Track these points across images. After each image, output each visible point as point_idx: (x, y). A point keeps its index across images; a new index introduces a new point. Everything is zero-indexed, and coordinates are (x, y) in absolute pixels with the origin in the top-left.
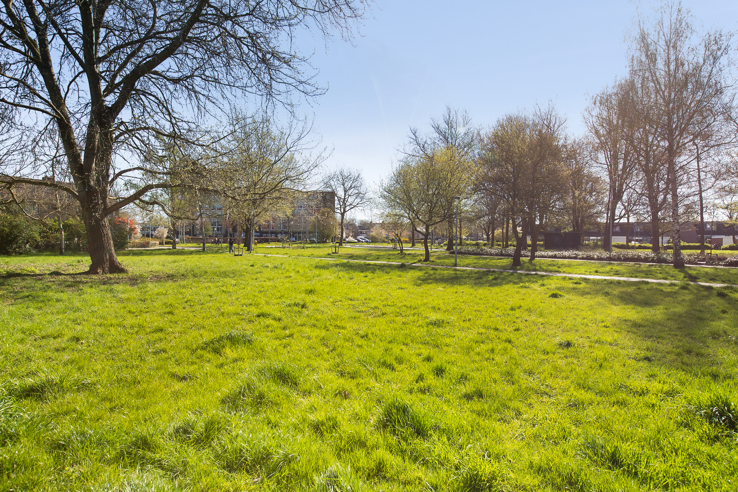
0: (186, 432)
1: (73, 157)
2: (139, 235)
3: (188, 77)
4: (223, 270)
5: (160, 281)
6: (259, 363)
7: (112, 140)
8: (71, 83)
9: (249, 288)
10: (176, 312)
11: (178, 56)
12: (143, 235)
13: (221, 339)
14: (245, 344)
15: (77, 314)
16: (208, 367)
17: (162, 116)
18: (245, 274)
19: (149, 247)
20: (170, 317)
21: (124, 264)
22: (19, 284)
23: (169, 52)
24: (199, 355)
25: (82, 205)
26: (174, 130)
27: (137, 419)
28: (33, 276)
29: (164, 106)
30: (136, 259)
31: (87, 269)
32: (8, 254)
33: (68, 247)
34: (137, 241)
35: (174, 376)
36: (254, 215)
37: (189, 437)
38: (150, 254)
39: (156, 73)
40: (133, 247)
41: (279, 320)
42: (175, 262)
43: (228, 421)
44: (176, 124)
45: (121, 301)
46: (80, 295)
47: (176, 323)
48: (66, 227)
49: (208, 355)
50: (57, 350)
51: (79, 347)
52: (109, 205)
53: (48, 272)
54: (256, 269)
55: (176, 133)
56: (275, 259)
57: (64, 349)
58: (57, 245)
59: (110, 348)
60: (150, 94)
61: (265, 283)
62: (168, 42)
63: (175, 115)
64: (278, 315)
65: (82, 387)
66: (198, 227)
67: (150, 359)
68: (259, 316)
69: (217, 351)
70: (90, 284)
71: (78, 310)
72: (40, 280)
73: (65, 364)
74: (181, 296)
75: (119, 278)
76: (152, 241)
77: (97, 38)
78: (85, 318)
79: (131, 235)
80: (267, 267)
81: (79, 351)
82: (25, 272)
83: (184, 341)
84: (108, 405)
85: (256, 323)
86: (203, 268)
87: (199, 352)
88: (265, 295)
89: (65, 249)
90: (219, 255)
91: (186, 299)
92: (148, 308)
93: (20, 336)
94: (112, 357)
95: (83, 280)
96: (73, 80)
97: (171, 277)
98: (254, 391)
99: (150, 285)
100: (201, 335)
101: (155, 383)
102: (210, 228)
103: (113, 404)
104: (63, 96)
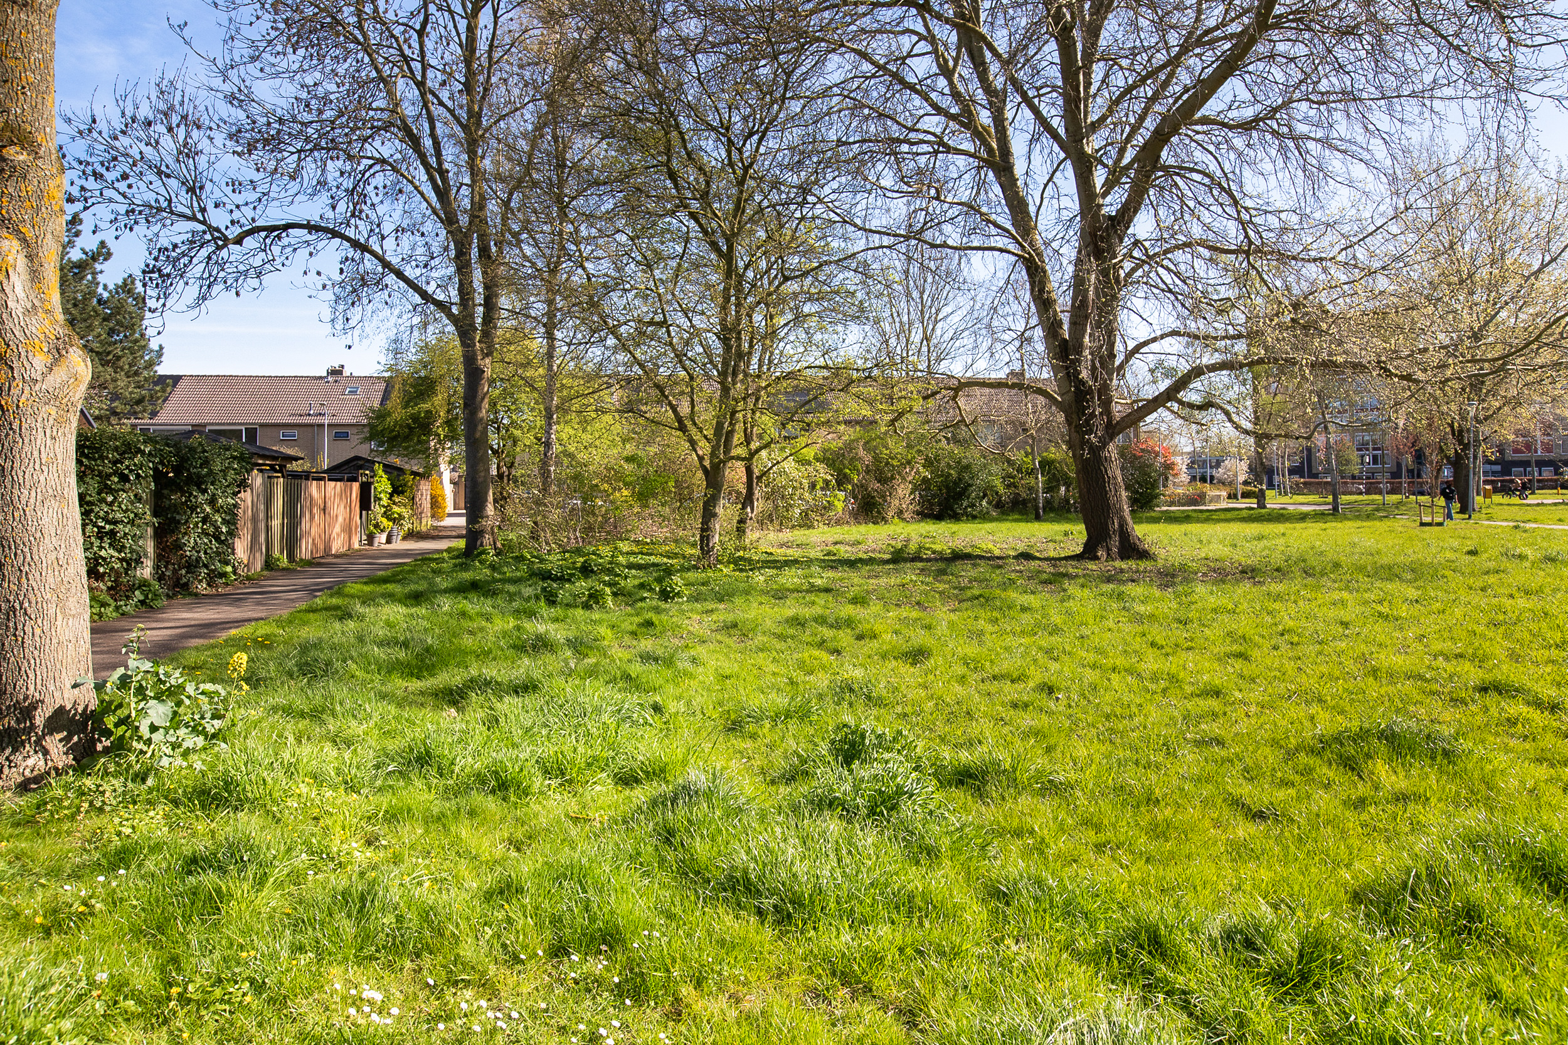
0: (1249, 944)
1: (1052, 328)
2: (1184, 478)
3: (1275, 110)
4: (1385, 560)
5: (1224, 582)
6: (1474, 818)
7: (1117, 281)
8: (1046, 185)
9: (1458, 612)
10: (1255, 653)
11: (1251, 68)
12: (1194, 478)
13: (1363, 735)
14: (1433, 758)
15: (1055, 639)
16: (1323, 801)
17: (1220, 211)
18: (1447, 573)
19: (1204, 504)
20: (1239, 664)
21: (1149, 539)
22: (966, 572)
23: (1229, 67)
24: (1301, 767)
25: (1068, 421)
26: (1247, 236)
27: (1144, 883)
28: (989, 559)
29: (1223, 189)
30: (1175, 530)
31: (1079, 550)
32: (956, 517)
33: (1049, 506)
34: (1180, 491)
35: (1237, 803)
36: (1476, 418)
37: (1257, 960)
38: (1207, 520)
39: (1205, 121)
40: (1172, 504)
41: (1554, 708)
42: (1260, 538)
43: (1365, 953)
44: (1251, 222)
45: (1139, 619)
46: (1063, 601)
47: (1253, 680)
48: (1046, 464)
49: (1325, 770)
50: (1015, 706)
51: (1052, 705)
52: (1117, 416)
53: (1012, 553)
54: (1484, 561)
55: (1250, 243)
56: (1549, 536)
57: (1026, 706)
58: (1030, 501)
59: (1108, 717)
60: (1192, 170)
61: (1511, 601)
62: (1228, 45)
63: (1249, 203)
64: (1548, 692)
65: (1050, 788)
66: (1321, 455)
67: (1189, 756)
68: (1484, 689)
69: (1349, 764)
70: (1082, 580)
71: (1055, 630)
72: (1000, 567)
73: (1025, 736)
74: (1268, 619)
75: (1137, 571)
76: (1211, 491)
77: (1088, 84)
78: (1068, 648)
79: (1167, 479)
80: (1521, 557)
81: (1050, 713)
82: (978, 552)
83: (1267, 727)
84: (1091, 836)
85: (1473, 708)
86: (1330, 556)
87: (1303, 759)
88: (1507, 636)
89: (1044, 509)
90: (1377, 523)
91: (1280, 628)
92: (1192, 640)
93: (960, 670)
94: (1110, 737)
95: (1071, 570)
96: (1050, 179)
97: (1249, 573)
98: (1447, 891)
99: (1200, 589)
100: (1312, 718)
101: (1192, 813)
102: (1354, 456)
103: (1102, 838)
104: (1033, 215)
